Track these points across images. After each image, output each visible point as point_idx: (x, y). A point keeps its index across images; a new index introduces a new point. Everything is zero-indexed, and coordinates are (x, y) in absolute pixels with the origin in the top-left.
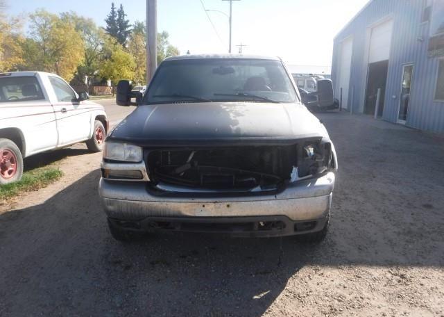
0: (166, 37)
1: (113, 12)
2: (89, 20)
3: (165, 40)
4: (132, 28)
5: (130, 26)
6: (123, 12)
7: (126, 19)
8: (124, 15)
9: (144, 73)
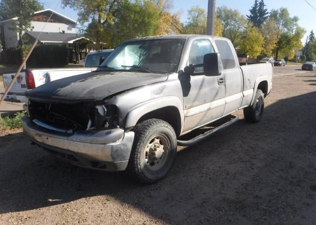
0: (296, 21)
1: (256, 4)
2: (235, 11)
3: (295, 23)
4: (269, 15)
5: (268, 13)
6: (263, 4)
7: (265, 8)
8: (264, 6)
9: (272, 48)
